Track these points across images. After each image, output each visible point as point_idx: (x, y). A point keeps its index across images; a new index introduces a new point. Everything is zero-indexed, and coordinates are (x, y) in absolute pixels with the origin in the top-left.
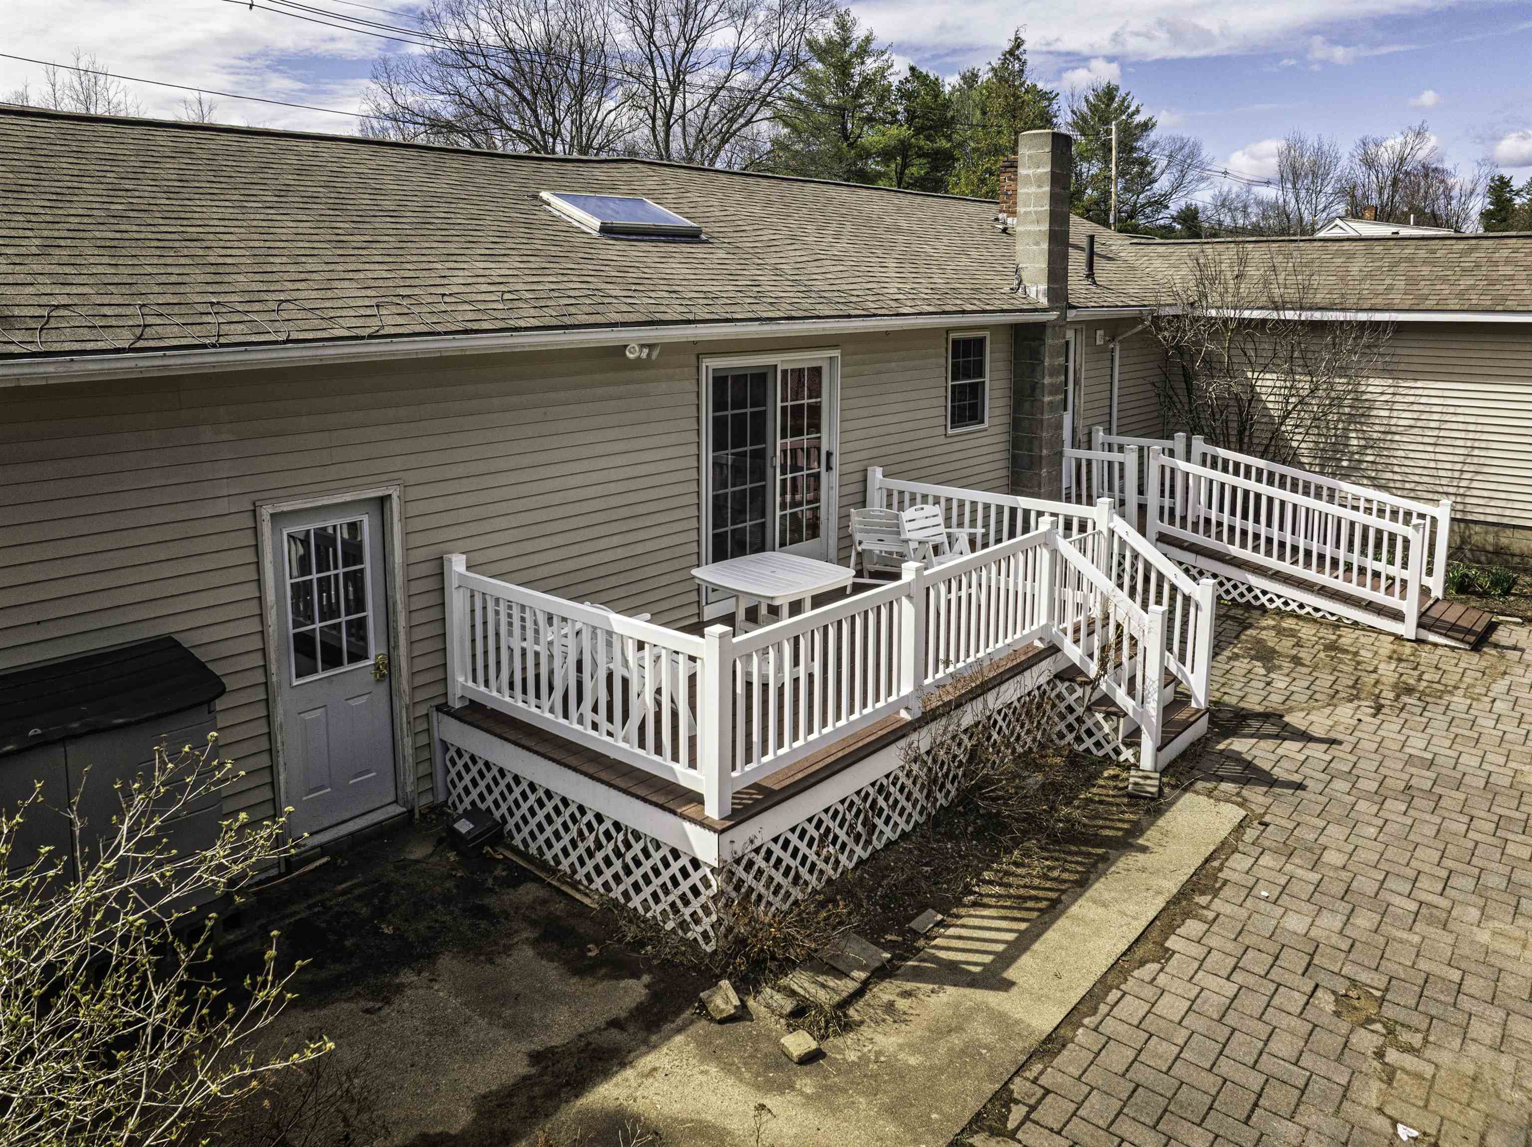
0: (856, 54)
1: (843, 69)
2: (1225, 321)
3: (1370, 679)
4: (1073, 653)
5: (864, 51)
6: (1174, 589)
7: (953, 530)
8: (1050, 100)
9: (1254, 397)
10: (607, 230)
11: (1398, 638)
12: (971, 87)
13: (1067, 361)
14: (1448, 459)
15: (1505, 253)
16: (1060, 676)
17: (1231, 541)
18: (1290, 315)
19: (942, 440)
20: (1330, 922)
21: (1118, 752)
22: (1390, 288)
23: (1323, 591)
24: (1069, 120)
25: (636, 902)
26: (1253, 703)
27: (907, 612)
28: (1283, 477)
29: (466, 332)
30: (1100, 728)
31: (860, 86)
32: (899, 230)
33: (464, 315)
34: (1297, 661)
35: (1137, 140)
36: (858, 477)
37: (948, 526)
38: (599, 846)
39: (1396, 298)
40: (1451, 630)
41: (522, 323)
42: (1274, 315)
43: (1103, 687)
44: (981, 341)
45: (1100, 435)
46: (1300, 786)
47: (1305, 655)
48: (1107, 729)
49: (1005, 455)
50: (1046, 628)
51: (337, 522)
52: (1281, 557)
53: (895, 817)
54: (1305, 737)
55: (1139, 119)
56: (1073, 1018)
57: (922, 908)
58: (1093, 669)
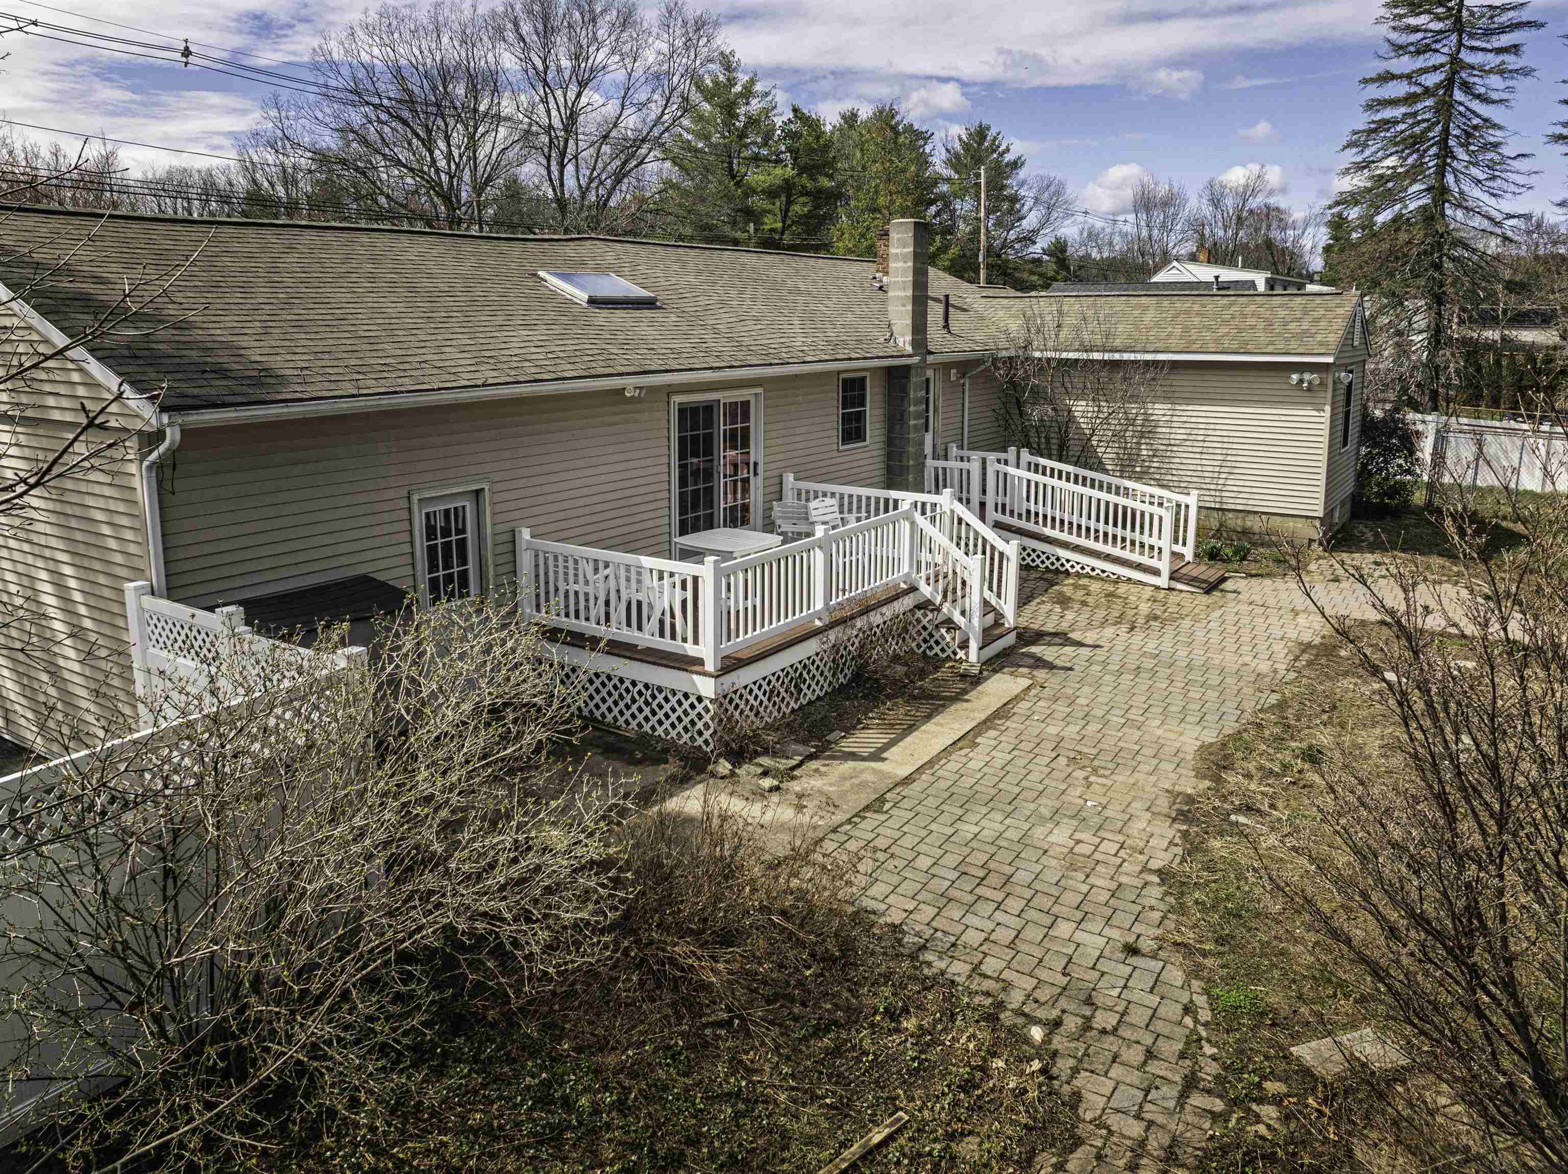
0: (740, 95)
1: (729, 109)
2: (1049, 360)
3: (1131, 613)
4: (926, 590)
5: (748, 93)
6: (993, 548)
7: (845, 515)
8: (926, 139)
9: (1071, 419)
10: (592, 301)
11: (1157, 588)
12: (851, 127)
13: (928, 392)
14: (1210, 464)
15: (1253, 307)
16: (918, 607)
17: (1045, 525)
18: (1096, 356)
19: (836, 454)
20: (1073, 729)
21: (955, 653)
22: (1169, 336)
23: (1108, 558)
24: (944, 157)
25: (660, 731)
26: (1049, 627)
27: (819, 557)
28: (1093, 480)
29: (536, 381)
30: (944, 638)
31: (745, 126)
32: (799, 292)
33: (531, 370)
34: (1084, 603)
35: (1007, 178)
36: (777, 480)
37: (841, 512)
38: (634, 701)
39: (1173, 343)
40: (1192, 581)
41: (566, 375)
42: (1084, 356)
43: (945, 610)
44: (863, 379)
45: (954, 450)
46: (1071, 669)
47: (1090, 600)
48: (948, 638)
49: (882, 465)
50: (908, 575)
51: (437, 509)
52: (1079, 535)
53: (814, 686)
54: (1080, 644)
55: (1008, 158)
56: (920, 770)
57: (833, 731)
58: (938, 599)
